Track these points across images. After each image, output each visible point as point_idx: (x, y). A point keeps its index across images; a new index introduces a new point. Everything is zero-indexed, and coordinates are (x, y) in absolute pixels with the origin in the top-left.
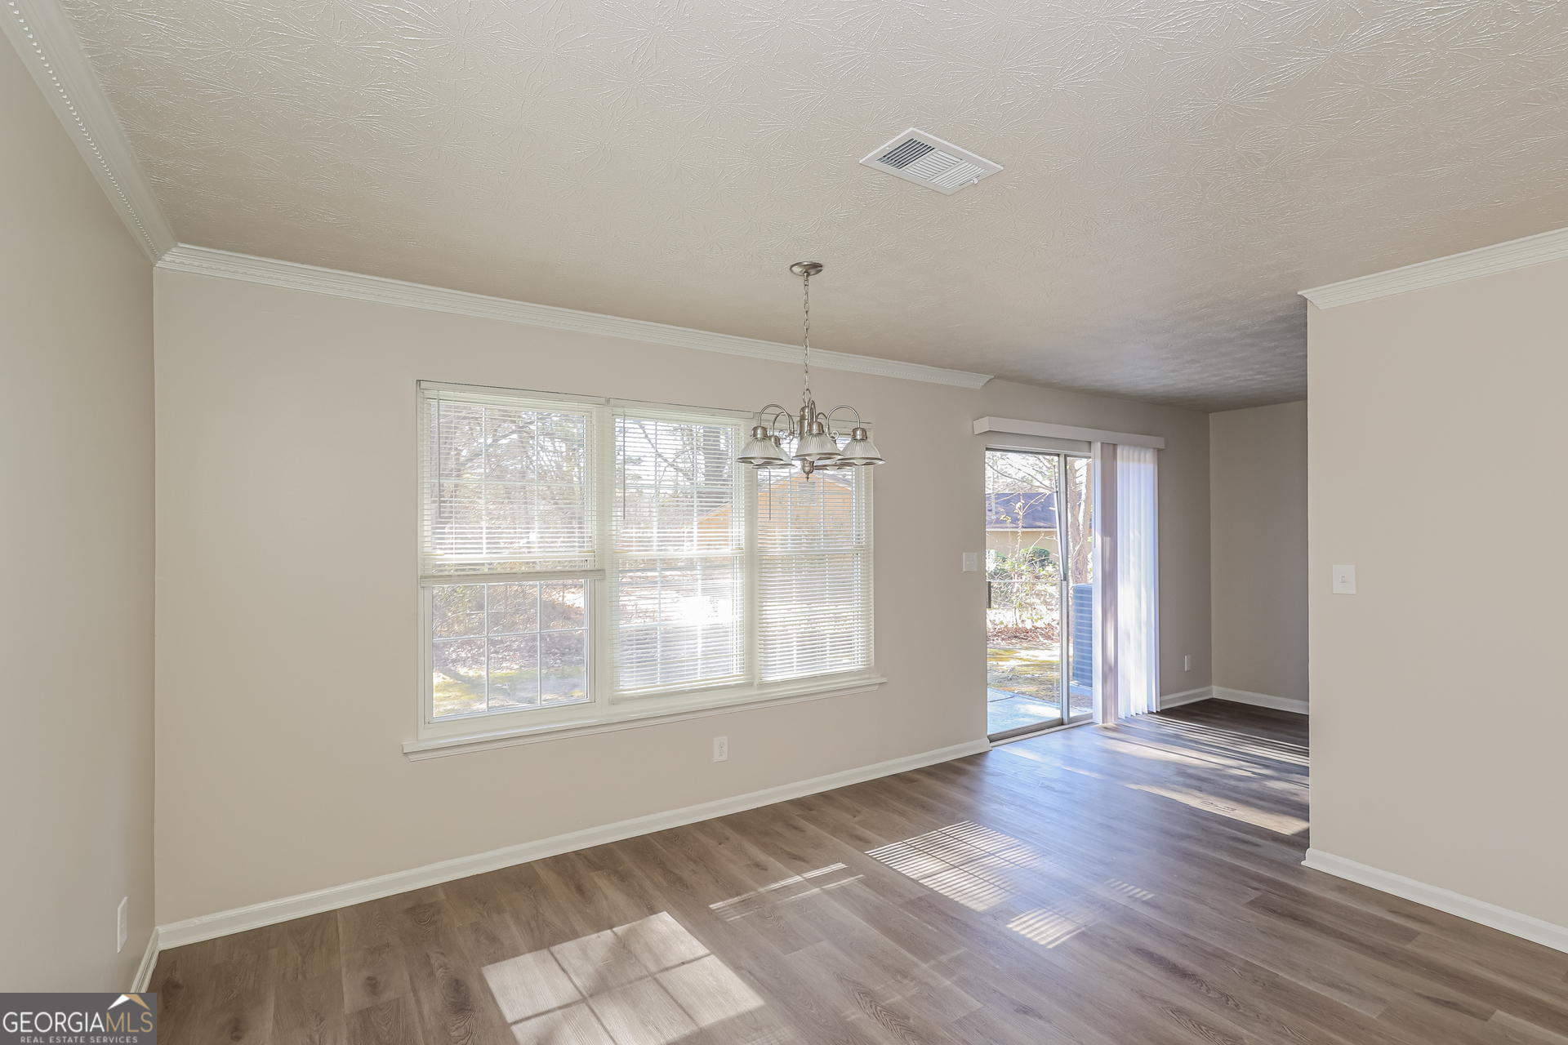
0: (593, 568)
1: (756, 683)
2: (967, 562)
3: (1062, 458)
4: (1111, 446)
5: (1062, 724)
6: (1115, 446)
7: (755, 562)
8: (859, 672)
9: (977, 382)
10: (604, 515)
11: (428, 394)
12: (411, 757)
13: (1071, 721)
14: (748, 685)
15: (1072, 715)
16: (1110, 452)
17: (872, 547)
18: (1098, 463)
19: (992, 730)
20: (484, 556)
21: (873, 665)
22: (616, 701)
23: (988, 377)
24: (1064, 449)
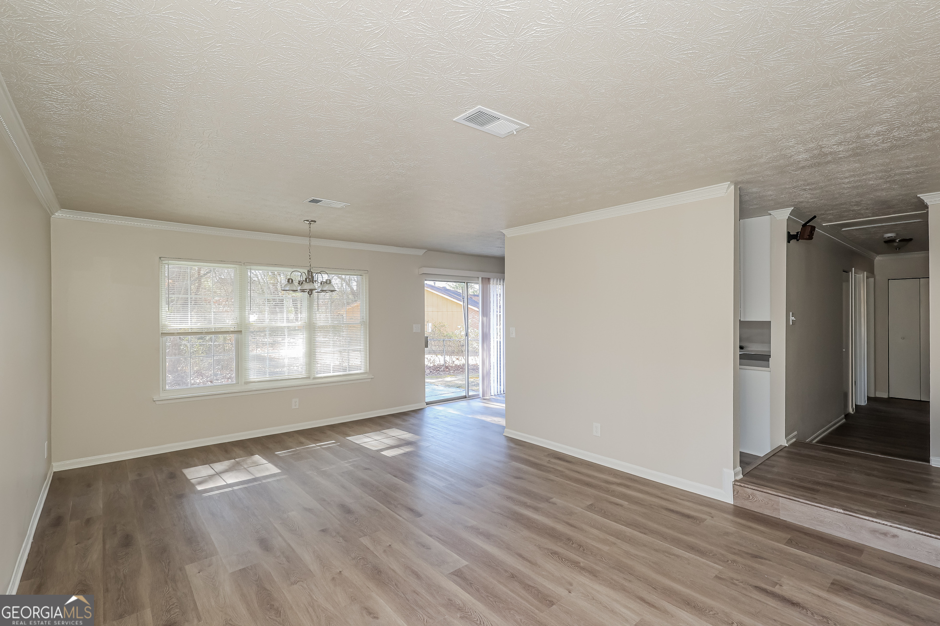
0: (237, 330)
1: (312, 377)
2: (416, 328)
3: (466, 284)
4: (487, 279)
5: (466, 398)
6: (489, 279)
7: (311, 328)
8: (361, 374)
9: (421, 252)
10: (242, 308)
11: (164, 262)
12: (157, 403)
13: (470, 397)
14: (308, 378)
15: (470, 394)
16: (486, 281)
17: (368, 322)
18: (481, 285)
19: (427, 400)
20: (189, 325)
21: (368, 371)
22: (247, 383)
23: (425, 251)
24: (466, 280)
